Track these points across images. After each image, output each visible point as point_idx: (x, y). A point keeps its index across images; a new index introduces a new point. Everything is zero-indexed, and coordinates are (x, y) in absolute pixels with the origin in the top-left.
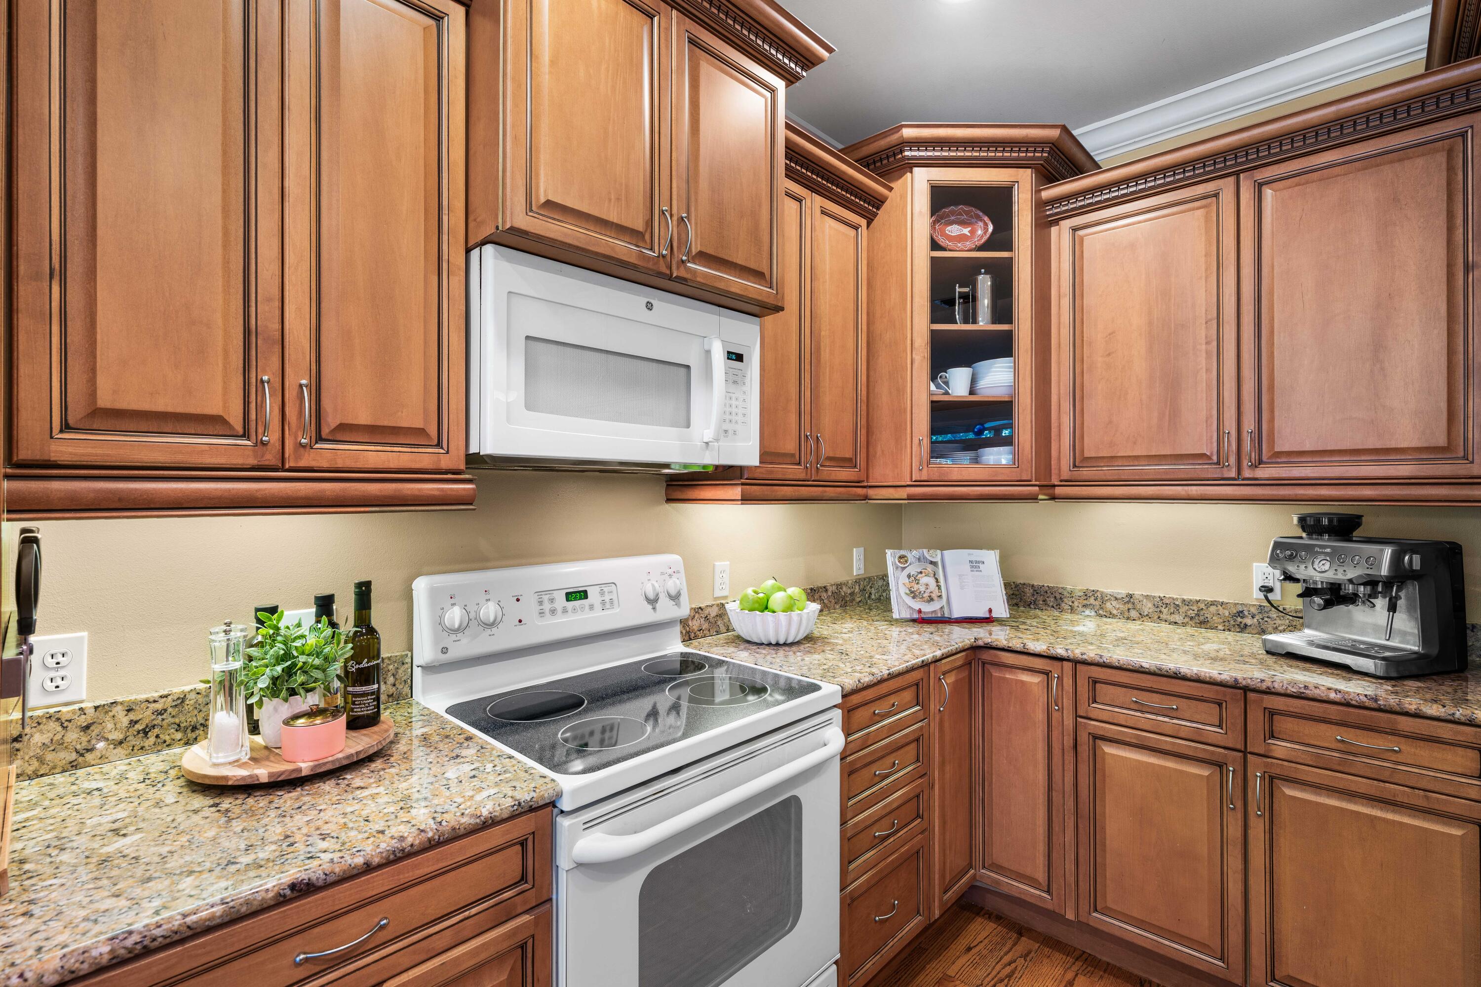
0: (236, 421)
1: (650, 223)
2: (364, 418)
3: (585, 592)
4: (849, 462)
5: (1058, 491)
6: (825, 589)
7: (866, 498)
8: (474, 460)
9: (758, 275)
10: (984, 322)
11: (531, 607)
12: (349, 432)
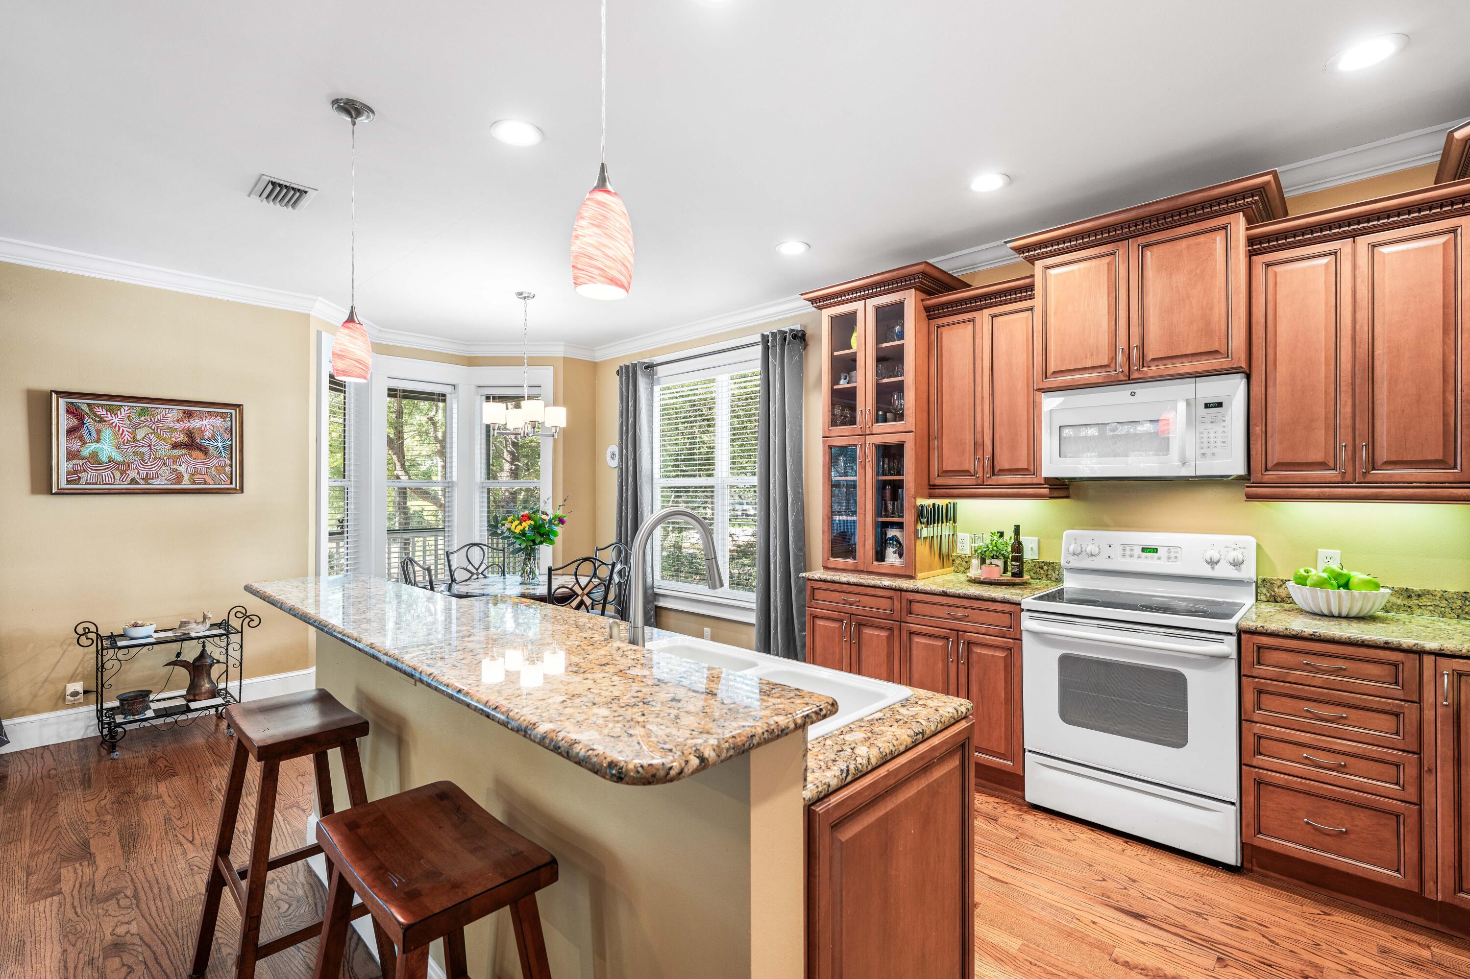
0: (972, 471)
1: (1112, 358)
2: (1006, 467)
3: (1157, 549)
8: (1045, 479)
9: (1213, 354)
11: (1117, 551)
12: (1002, 471)
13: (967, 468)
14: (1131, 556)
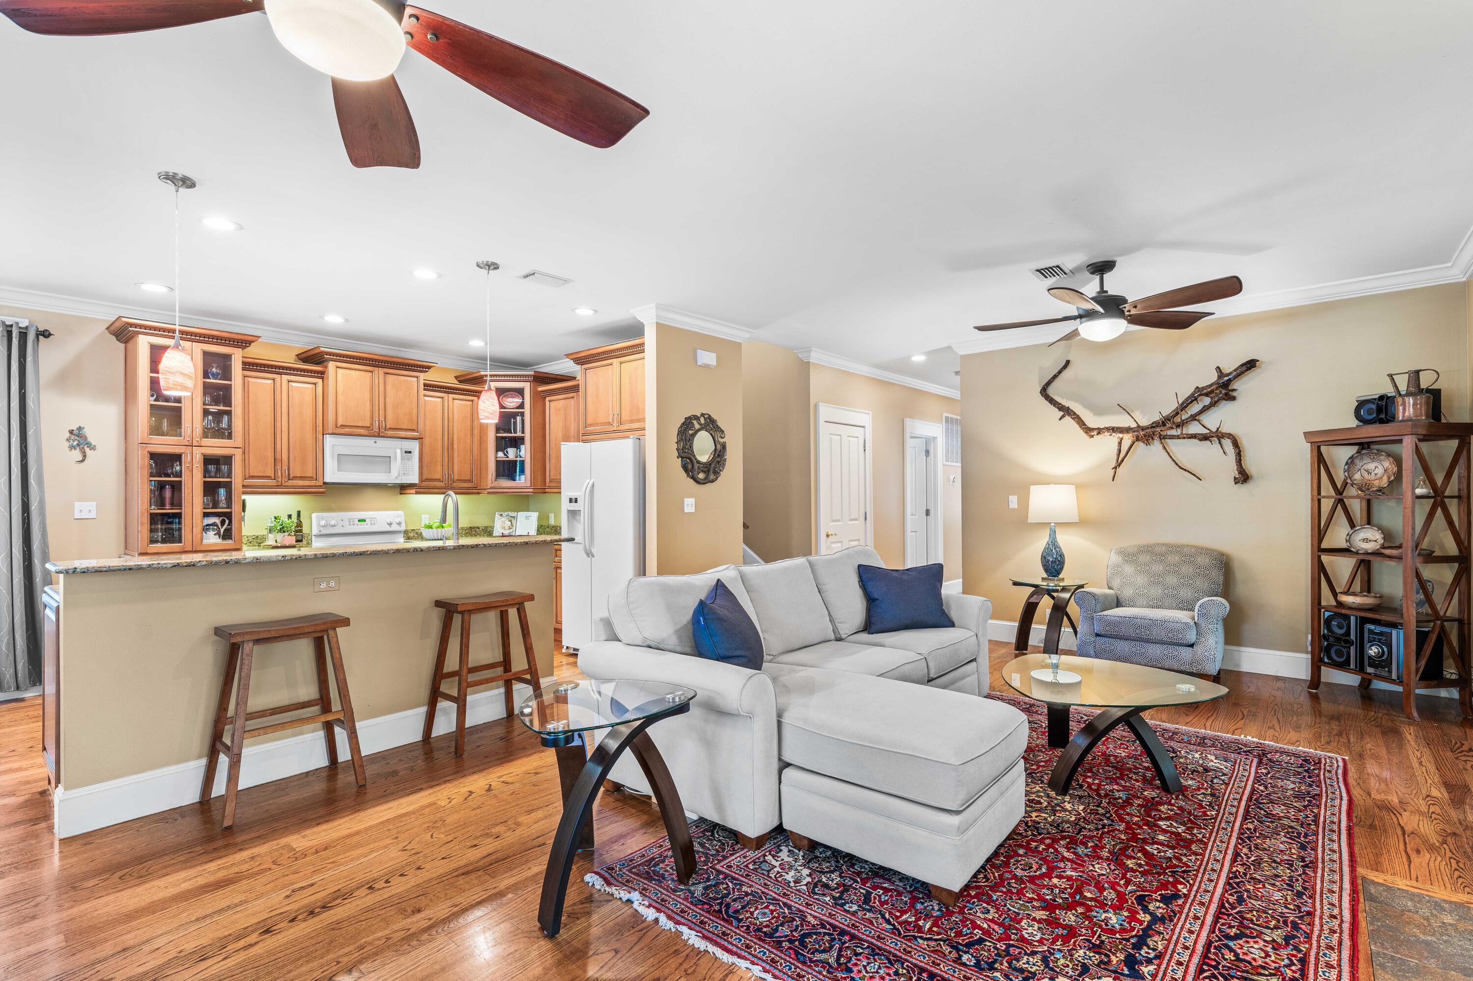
0: (273, 477)
1: (372, 424)
2: (298, 475)
3: (365, 520)
4: (470, 481)
5: (547, 490)
6: (478, 528)
7: (479, 493)
8: (325, 483)
9: (413, 430)
10: (519, 434)
11: (346, 523)
12: (295, 478)
13: (269, 474)
14: (354, 524)
